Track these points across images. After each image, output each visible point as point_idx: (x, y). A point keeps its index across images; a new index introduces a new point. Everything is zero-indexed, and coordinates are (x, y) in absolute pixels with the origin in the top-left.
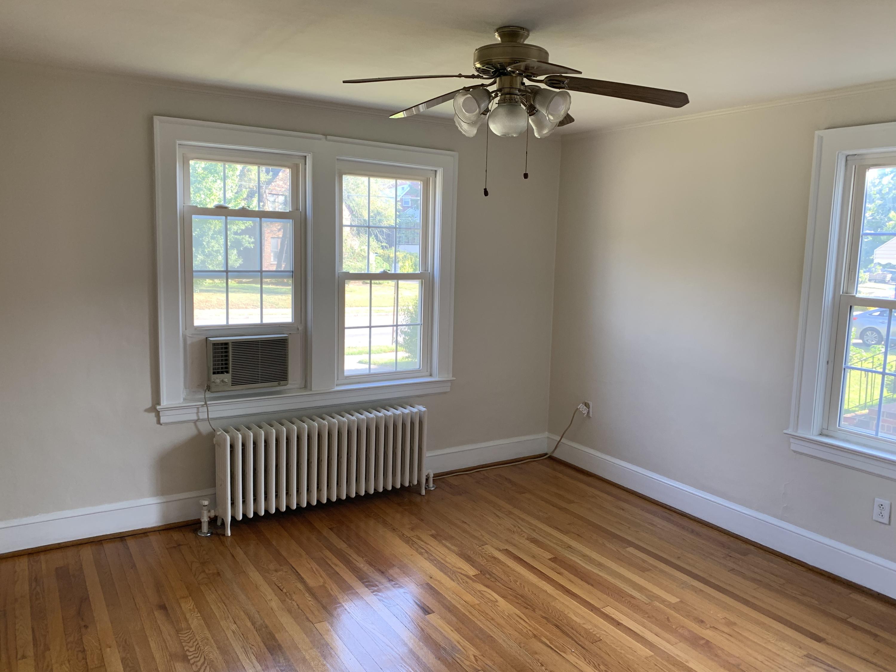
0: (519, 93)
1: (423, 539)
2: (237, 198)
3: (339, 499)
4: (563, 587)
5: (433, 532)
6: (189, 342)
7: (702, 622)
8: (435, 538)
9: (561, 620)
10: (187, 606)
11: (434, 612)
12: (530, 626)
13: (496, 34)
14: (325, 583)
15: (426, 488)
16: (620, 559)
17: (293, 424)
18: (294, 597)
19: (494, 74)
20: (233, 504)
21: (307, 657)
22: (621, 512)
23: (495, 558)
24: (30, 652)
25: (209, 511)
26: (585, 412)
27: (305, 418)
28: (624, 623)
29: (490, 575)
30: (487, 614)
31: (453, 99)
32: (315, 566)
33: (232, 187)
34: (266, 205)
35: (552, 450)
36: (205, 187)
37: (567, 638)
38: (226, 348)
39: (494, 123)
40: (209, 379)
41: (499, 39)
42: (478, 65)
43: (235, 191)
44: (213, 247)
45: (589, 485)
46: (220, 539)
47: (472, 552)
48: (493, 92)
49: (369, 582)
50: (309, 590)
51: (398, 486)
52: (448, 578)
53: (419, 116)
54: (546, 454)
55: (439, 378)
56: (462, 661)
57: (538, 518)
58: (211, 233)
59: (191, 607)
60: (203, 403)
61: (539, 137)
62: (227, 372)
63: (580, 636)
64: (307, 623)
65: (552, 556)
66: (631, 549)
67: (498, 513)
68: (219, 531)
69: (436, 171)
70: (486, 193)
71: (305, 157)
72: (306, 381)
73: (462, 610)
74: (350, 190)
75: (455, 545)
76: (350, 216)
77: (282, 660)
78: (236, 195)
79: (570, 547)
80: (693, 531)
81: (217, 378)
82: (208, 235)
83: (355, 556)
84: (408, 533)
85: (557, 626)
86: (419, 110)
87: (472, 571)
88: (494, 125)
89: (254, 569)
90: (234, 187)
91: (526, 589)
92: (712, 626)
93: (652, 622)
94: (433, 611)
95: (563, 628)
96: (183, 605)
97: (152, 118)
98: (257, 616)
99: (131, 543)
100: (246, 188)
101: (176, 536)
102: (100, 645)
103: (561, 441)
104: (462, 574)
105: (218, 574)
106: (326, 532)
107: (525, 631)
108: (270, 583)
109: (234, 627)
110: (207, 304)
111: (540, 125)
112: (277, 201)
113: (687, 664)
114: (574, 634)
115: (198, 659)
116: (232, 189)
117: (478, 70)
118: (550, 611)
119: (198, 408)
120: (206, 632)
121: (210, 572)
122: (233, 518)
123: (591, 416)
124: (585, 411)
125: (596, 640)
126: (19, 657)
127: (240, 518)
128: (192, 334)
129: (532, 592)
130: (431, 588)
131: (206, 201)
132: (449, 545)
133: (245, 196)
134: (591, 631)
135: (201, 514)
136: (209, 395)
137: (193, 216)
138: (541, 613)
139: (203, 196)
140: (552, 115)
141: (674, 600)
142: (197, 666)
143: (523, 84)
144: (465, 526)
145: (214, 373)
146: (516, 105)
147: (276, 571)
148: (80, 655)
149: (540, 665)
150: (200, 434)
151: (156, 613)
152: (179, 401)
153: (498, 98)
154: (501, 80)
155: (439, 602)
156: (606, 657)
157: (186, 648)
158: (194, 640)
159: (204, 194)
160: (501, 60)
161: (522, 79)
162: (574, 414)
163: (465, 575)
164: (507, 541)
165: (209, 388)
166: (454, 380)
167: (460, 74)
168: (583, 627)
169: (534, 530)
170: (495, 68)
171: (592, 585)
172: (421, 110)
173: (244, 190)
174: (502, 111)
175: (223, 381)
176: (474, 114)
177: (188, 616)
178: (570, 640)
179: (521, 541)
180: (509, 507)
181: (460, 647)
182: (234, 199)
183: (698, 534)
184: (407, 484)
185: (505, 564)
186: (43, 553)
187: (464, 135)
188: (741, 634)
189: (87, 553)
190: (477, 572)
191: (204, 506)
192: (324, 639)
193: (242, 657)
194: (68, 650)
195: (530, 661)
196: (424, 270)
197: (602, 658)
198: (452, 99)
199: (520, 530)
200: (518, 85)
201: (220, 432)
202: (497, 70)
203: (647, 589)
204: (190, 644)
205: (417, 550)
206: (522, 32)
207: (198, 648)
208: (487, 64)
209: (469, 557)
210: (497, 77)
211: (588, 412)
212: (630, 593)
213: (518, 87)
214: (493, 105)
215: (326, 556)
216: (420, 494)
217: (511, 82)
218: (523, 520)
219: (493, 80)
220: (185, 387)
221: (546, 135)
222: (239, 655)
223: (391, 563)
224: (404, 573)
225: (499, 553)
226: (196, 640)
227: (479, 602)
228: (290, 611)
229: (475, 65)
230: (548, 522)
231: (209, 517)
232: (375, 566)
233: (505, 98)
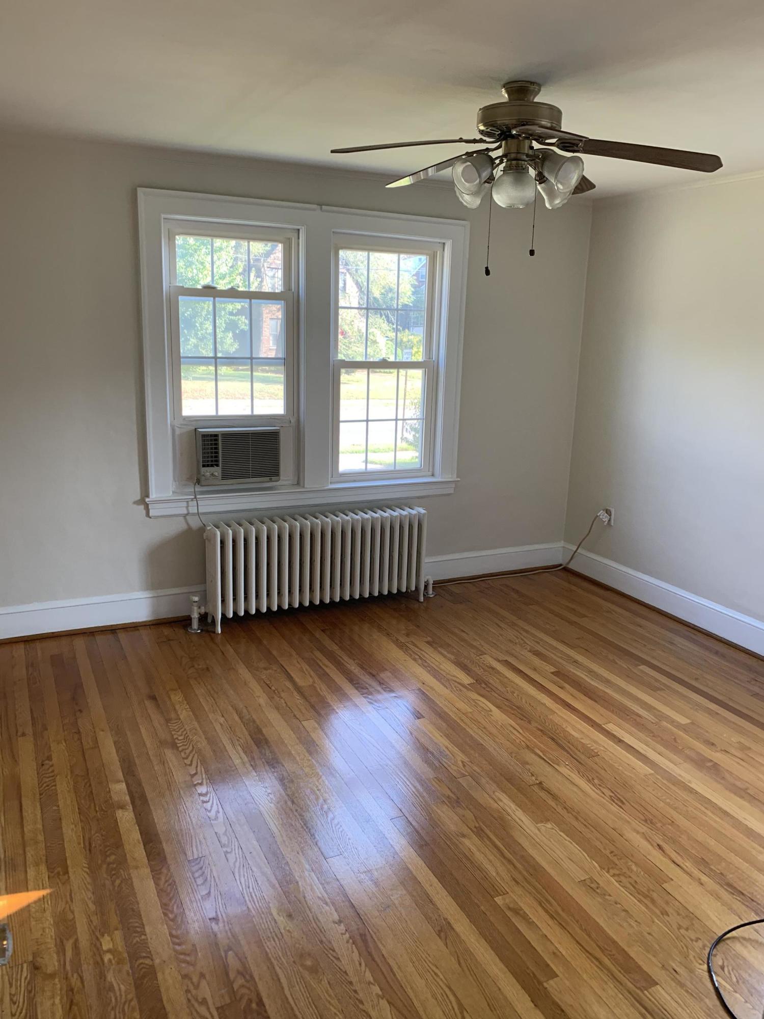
0: (527, 159)
1: (418, 645)
2: (232, 272)
3: (332, 602)
4: (563, 701)
5: (429, 639)
6: (178, 432)
7: (713, 744)
8: (431, 645)
9: (558, 734)
10: (177, 697)
11: (424, 717)
12: (524, 737)
13: (503, 90)
14: (314, 682)
15: (424, 595)
16: (629, 676)
17: (285, 521)
18: (283, 695)
19: (500, 137)
20: (223, 601)
21: (293, 752)
22: (639, 630)
23: (493, 668)
24: (29, 730)
25: (199, 608)
26: (606, 520)
27: (297, 517)
28: (626, 740)
29: (486, 684)
30: (479, 722)
31: (452, 167)
32: (305, 667)
33: (227, 260)
34: (265, 281)
35: (568, 561)
36: (197, 260)
37: (563, 752)
38: (216, 440)
39: (498, 193)
40: (199, 472)
41: (506, 96)
42: (482, 128)
43: (230, 265)
44: (207, 329)
45: (605, 599)
46: (210, 635)
47: (469, 661)
48: (497, 158)
49: (358, 683)
50: (299, 689)
51: (395, 591)
52: (442, 686)
53: (428, 181)
54: (561, 565)
55: (442, 478)
56: (449, 766)
57: (546, 632)
58: (204, 313)
59: (180, 700)
60: (193, 497)
61: (550, 208)
62: (217, 465)
63: (576, 751)
64: (295, 721)
65: (553, 669)
66: (643, 667)
67: (503, 625)
68: (210, 628)
69: (444, 243)
70: (488, 272)
71: (299, 230)
72: (299, 478)
73: (453, 717)
74: (359, 263)
75: (453, 653)
76: (358, 294)
77: (267, 752)
78: (231, 269)
79: (576, 662)
80: (717, 653)
81: (207, 471)
82: (202, 315)
83: (346, 658)
84: (403, 639)
85: (553, 739)
86: (427, 174)
87: (466, 680)
88: (499, 196)
89: (243, 666)
90: (229, 260)
91: (524, 701)
92: (723, 749)
93: (657, 742)
94: (422, 715)
95: (560, 741)
96: (172, 697)
97: (136, 189)
98: (245, 711)
99: (122, 636)
100: (242, 262)
101: (166, 631)
102: (94, 728)
103: (578, 551)
104: (456, 682)
105: (208, 669)
106: (318, 634)
107: (518, 741)
108: (259, 680)
109: (222, 720)
110: (201, 393)
111: (552, 194)
112: (276, 276)
113: (689, 784)
114: (570, 748)
115: (187, 747)
116: (227, 262)
117: (482, 132)
118: (547, 724)
119: (188, 502)
120: (196, 723)
121: (200, 667)
122: (223, 615)
123: (612, 524)
124: (605, 518)
125: (593, 755)
126: (19, 734)
127: (231, 615)
128: (181, 425)
129: (530, 704)
130: (423, 693)
131: (198, 276)
132: (445, 653)
133: (241, 270)
134: (589, 746)
135: (191, 610)
136: (198, 488)
137: (180, 298)
138: (536, 725)
139: (195, 271)
140: (561, 184)
141: (684, 721)
142: (185, 753)
143: (532, 148)
144: (464, 635)
145: (204, 466)
146: (523, 173)
147: (265, 669)
148: (76, 736)
149: (530, 774)
150: (190, 529)
151: (146, 702)
152: (169, 494)
153: (504, 165)
154: (506, 144)
155: (430, 707)
156: (602, 772)
157: (175, 737)
158: (183, 730)
159: (196, 269)
160: (507, 122)
161: (531, 142)
162: (593, 522)
163: (459, 683)
164: (507, 651)
165: (198, 482)
166: (459, 481)
167: (461, 138)
168: (580, 742)
169: (539, 643)
170: (501, 130)
171: (596, 701)
172: (430, 174)
173: (239, 263)
174: (508, 179)
175: (212, 474)
176: (475, 183)
177: (177, 707)
178: (565, 753)
179: (523, 653)
180: (514, 618)
181: (448, 753)
182: (229, 274)
183: (723, 656)
184: (404, 590)
185: (503, 675)
186: (38, 641)
187: (466, 207)
188: (754, 759)
189: (79, 643)
190: (472, 681)
191: (194, 602)
192: (310, 736)
193: (229, 747)
194: (64, 731)
195: (520, 771)
196: (428, 357)
197: (597, 772)
198: (450, 166)
199: (522, 642)
200: (526, 150)
201: (210, 528)
202: (503, 133)
203: (655, 708)
204: (180, 733)
205: (411, 656)
206: (532, 87)
207: (186, 737)
208: (492, 126)
209: (465, 665)
210: (503, 139)
211: (609, 520)
212: (637, 711)
213: (526, 152)
214: (498, 172)
215: (316, 657)
216: (418, 601)
217: (519, 146)
218: (527, 631)
219: (499, 143)
220: (175, 480)
221: (558, 206)
222: (226, 746)
223: (383, 667)
224: (396, 677)
225: (498, 663)
226: (185, 730)
227: (472, 711)
228: (277, 708)
229: (478, 127)
230: (555, 635)
231: (200, 614)
232: (366, 669)
233: (511, 164)
